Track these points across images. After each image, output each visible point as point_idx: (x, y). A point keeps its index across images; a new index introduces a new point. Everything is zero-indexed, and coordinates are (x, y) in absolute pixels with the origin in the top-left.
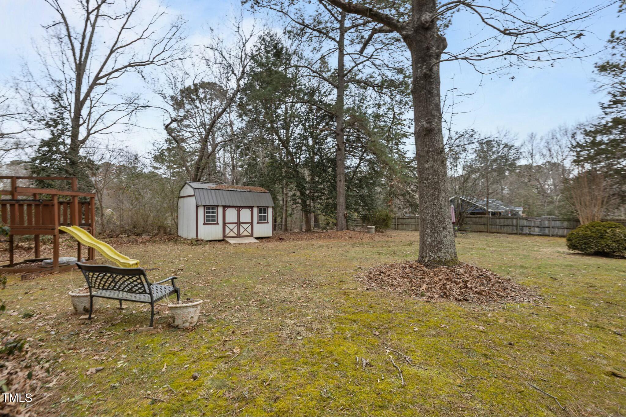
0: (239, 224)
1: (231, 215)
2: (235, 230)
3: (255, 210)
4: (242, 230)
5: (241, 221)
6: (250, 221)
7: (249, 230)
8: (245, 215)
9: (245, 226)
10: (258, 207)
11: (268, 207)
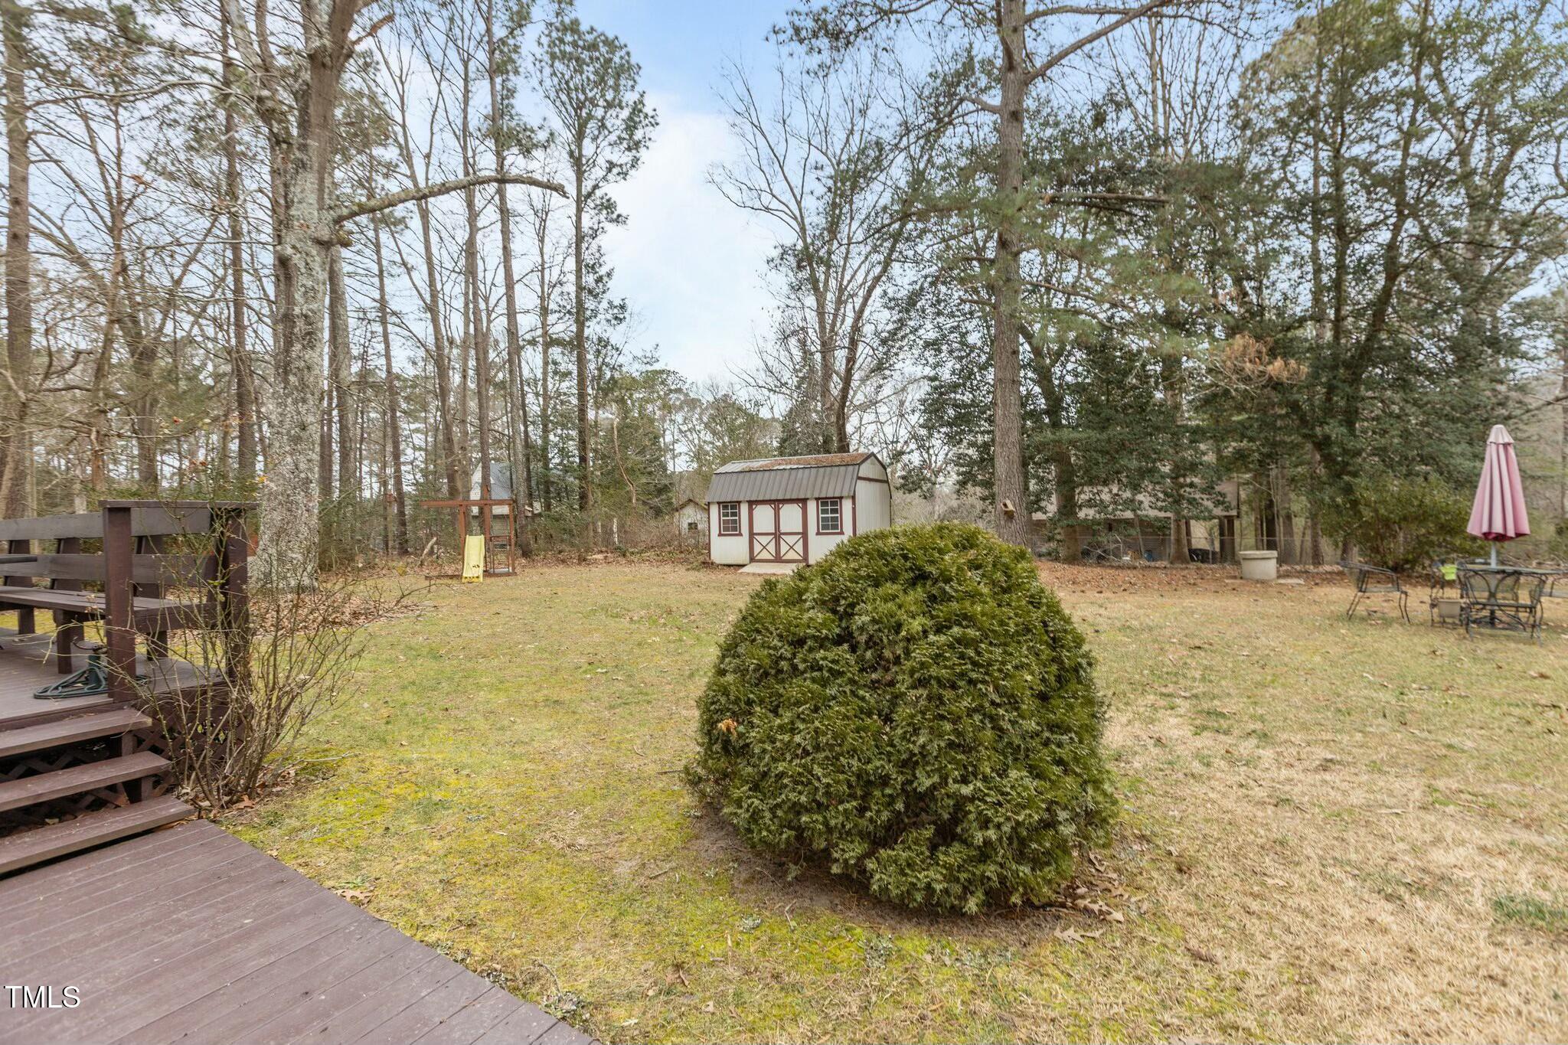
0: (777, 535)
1: (764, 517)
2: (772, 548)
3: (812, 506)
4: (784, 548)
5: (783, 529)
6: (800, 530)
7: (799, 547)
8: (791, 517)
9: (791, 540)
10: (817, 499)
11: (841, 498)
